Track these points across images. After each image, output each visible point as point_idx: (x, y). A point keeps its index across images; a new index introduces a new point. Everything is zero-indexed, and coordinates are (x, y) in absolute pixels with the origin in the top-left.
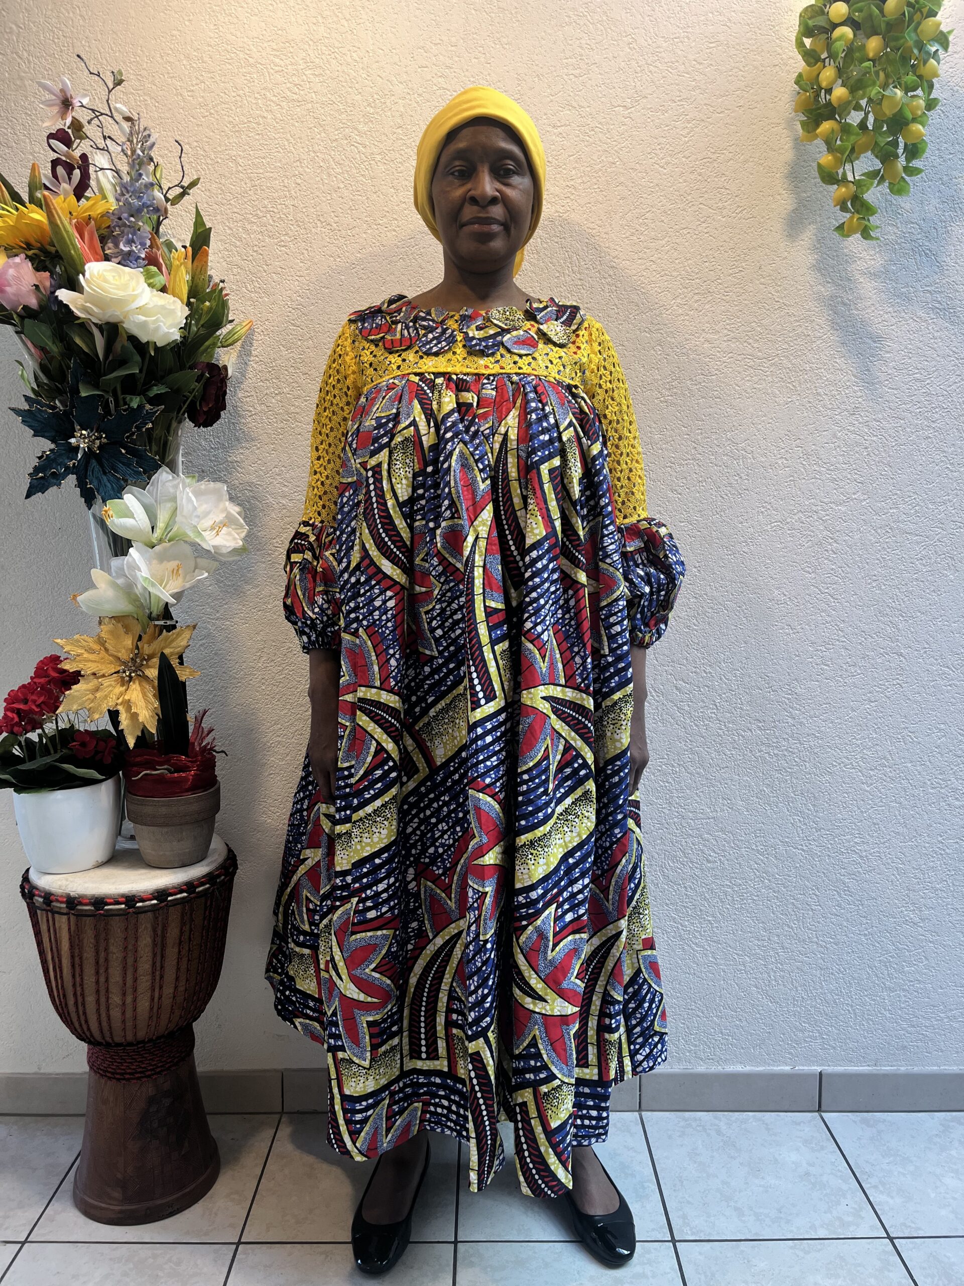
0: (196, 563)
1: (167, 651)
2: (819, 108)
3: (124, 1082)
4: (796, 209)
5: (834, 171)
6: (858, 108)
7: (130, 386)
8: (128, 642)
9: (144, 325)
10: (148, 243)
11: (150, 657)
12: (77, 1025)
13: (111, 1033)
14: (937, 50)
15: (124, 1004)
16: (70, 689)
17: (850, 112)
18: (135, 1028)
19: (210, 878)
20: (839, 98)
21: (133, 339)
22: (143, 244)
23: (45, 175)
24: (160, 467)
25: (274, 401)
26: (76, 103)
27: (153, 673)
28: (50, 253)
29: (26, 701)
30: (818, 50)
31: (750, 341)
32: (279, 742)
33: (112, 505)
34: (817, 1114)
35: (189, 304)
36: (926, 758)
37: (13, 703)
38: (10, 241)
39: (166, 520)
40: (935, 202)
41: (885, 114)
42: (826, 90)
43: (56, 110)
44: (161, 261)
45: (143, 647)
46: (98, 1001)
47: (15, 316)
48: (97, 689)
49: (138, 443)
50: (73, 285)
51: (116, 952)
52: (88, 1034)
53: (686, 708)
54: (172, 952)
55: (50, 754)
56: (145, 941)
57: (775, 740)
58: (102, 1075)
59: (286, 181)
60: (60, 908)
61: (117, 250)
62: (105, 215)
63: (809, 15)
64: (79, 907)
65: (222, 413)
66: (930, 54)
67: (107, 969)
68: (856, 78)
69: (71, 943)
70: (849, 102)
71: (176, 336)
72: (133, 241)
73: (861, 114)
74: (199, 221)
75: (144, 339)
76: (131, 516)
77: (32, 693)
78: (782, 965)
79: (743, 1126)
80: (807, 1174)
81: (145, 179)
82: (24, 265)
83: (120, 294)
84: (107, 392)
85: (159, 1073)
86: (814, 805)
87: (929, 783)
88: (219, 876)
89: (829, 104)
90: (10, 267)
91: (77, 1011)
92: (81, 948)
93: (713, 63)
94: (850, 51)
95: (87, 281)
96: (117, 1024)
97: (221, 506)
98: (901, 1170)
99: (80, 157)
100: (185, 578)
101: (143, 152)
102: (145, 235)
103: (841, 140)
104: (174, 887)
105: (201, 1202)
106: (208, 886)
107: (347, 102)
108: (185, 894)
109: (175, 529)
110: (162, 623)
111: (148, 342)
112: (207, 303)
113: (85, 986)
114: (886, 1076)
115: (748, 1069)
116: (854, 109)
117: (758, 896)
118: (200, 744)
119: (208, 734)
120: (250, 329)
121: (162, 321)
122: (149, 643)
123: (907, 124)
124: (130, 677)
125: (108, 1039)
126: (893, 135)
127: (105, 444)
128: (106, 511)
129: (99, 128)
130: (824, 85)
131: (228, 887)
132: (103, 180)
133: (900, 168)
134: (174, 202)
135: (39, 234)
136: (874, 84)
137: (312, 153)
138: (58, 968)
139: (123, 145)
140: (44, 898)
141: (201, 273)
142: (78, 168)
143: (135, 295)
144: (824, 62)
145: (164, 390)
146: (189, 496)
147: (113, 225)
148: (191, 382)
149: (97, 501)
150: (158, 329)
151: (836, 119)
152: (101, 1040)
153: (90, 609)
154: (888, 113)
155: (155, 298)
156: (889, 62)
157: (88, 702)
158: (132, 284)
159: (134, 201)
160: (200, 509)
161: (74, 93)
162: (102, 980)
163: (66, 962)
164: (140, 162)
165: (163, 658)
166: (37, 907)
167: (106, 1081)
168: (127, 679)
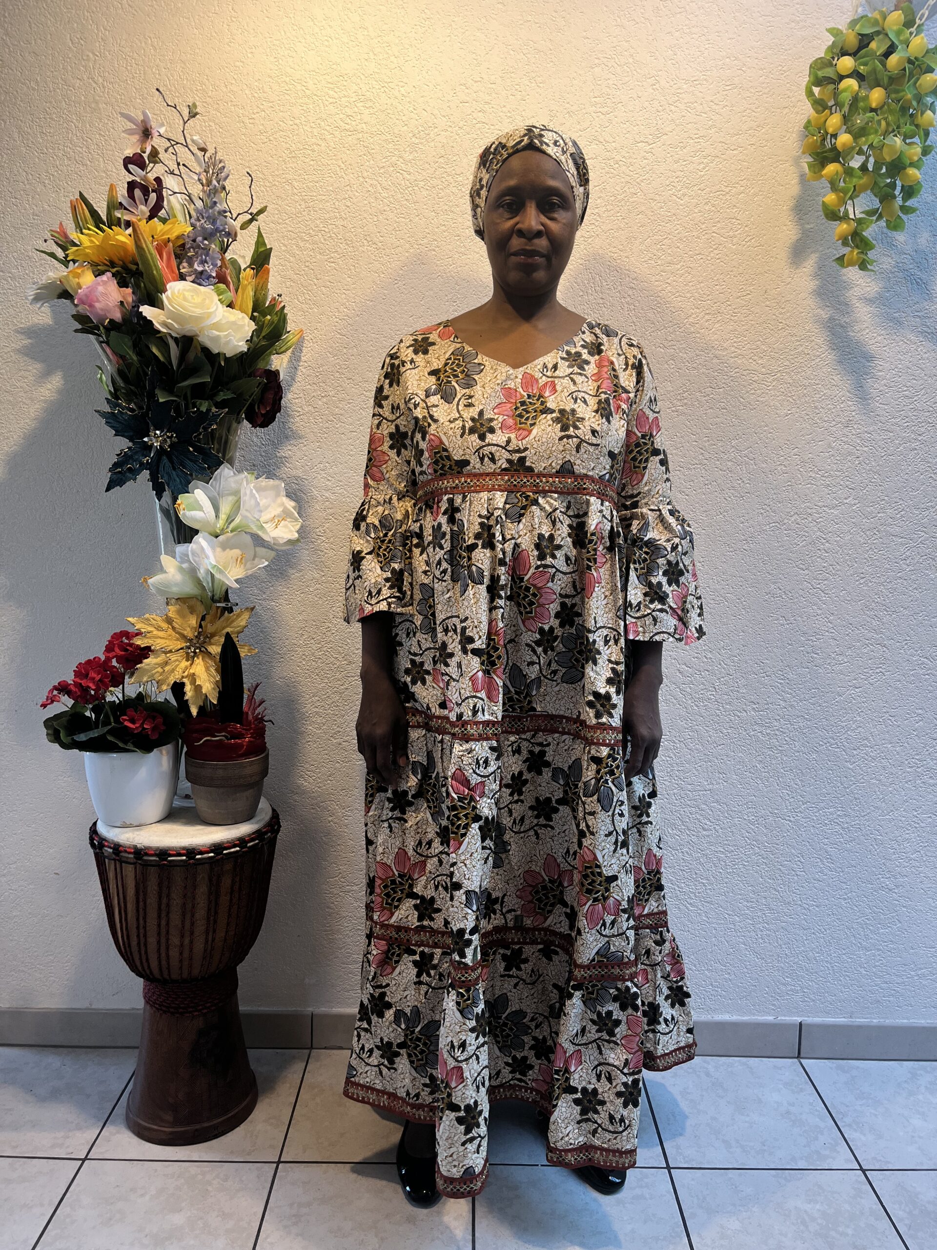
0: (255, 552)
1: (229, 630)
2: (826, 152)
3: (178, 1015)
4: (800, 239)
5: (837, 209)
6: (860, 152)
7: (199, 392)
8: (193, 621)
9: (217, 339)
10: (219, 263)
11: (213, 635)
12: (138, 964)
13: (169, 971)
14: (933, 102)
15: (182, 945)
16: (141, 662)
17: (853, 157)
18: (190, 967)
19: (258, 834)
20: (844, 144)
21: (206, 350)
22: (215, 265)
23: (122, 195)
24: (223, 463)
25: (320, 403)
26: (156, 134)
27: (215, 649)
28: (131, 270)
30: (825, 98)
31: (756, 358)
32: (317, 713)
33: (182, 499)
34: (796, 1060)
35: (252, 318)
38: (96, 259)
39: (228, 512)
40: (926, 235)
41: (885, 159)
42: (832, 136)
43: (135, 138)
44: (229, 278)
45: (206, 626)
46: (159, 942)
47: (101, 328)
48: (166, 663)
49: (204, 442)
50: (154, 301)
51: (177, 900)
52: (148, 972)
53: (688, 689)
54: (224, 899)
56: (202, 890)
57: (767, 721)
58: (157, 1009)
59: (337, 203)
60: (128, 858)
61: (191, 270)
62: (180, 237)
63: (819, 66)
64: (145, 858)
65: (278, 414)
66: (927, 106)
67: (168, 913)
68: (859, 125)
69: (136, 889)
70: (853, 148)
71: (244, 348)
72: (206, 261)
73: (862, 159)
74: (260, 241)
75: (215, 351)
76: (200, 508)
78: (768, 924)
79: (729, 1070)
80: (788, 1112)
81: (219, 207)
82: (111, 283)
83: (198, 311)
84: (179, 397)
85: (208, 1008)
86: (801, 781)
87: (906, 762)
88: (266, 833)
89: (834, 148)
90: (99, 284)
91: (140, 951)
92: (145, 894)
93: (729, 104)
94: (855, 99)
95: (167, 297)
96: (175, 963)
97: (279, 500)
98: (873, 1111)
99: (155, 180)
100: (246, 565)
101: (218, 182)
102: (216, 256)
103: (844, 182)
104: (228, 842)
105: (242, 1126)
106: (257, 841)
107: (394, 133)
108: (238, 849)
109: (237, 520)
110: (223, 605)
111: (219, 353)
112: (269, 317)
113: (148, 929)
114: (860, 1027)
115: (735, 1018)
116: (857, 154)
117: (748, 862)
118: (253, 714)
119: (260, 705)
120: (301, 336)
121: (232, 336)
122: (212, 622)
123: (905, 168)
124: (195, 652)
125: (166, 976)
126: (892, 179)
127: (175, 443)
128: (179, 505)
129: (174, 157)
130: (830, 130)
131: (273, 842)
132: (174, 202)
133: (897, 206)
134: (242, 228)
135: (122, 253)
136: (876, 131)
137: (361, 179)
138: (124, 910)
139: (199, 174)
140: (114, 849)
141: (262, 289)
142: (153, 191)
143: (211, 313)
144: (831, 109)
145: (228, 395)
146: (251, 490)
147: (188, 246)
148: (252, 386)
149: (167, 495)
150: (228, 343)
151: (840, 162)
152: (160, 977)
153: (159, 590)
154: (888, 159)
155: (225, 314)
156: (891, 111)
157: (157, 675)
158: (207, 301)
159: (209, 226)
160: (261, 504)
161: (153, 124)
162: (163, 923)
163: (131, 907)
164: (215, 191)
165: (228, 636)
166: (105, 857)
167: (161, 1015)
168: (192, 654)
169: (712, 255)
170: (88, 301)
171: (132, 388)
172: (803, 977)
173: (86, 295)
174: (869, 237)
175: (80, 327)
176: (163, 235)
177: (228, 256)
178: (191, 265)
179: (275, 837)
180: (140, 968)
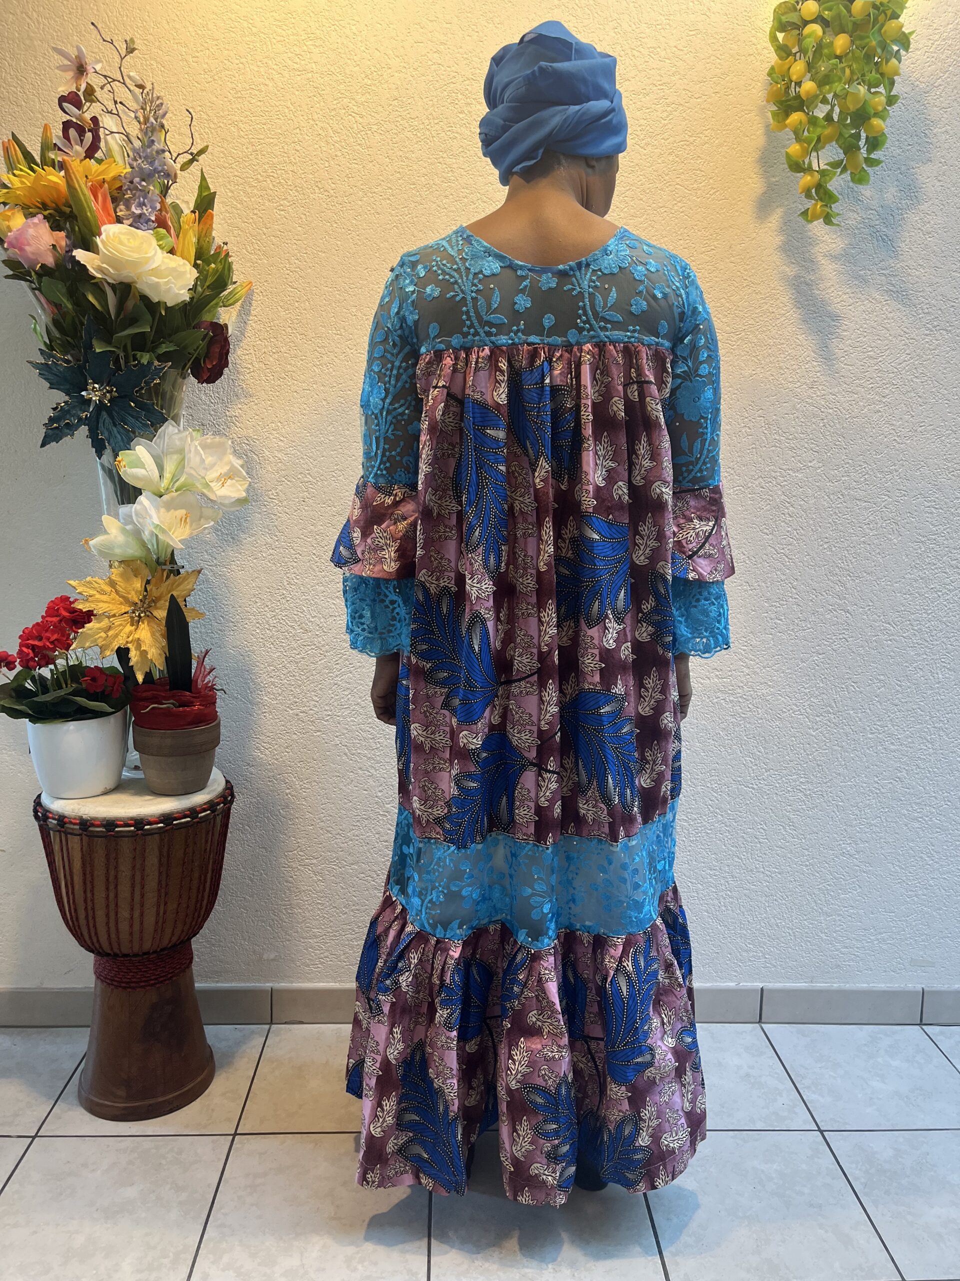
0: (201, 512)
1: (175, 595)
2: (789, 100)
3: (129, 990)
4: (765, 193)
5: (801, 160)
6: (824, 101)
7: (140, 343)
8: (138, 584)
9: (156, 286)
10: (158, 206)
11: (159, 599)
12: (86, 938)
13: (119, 945)
14: (899, 50)
15: (132, 918)
16: (84, 627)
17: (817, 106)
18: (141, 939)
19: (211, 805)
20: (808, 92)
21: (144, 299)
22: (154, 208)
23: (56, 136)
24: (167, 420)
25: (271, 359)
26: (91, 71)
27: (161, 614)
28: (65, 213)
29: (40, 639)
30: (790, 45)
31: (720, 315)
32: (273, 683)
33: (123, 455)
34: (757, 1025)
35: (196, 266)
36: (866, 706)
37: (28, 640)
38: (26, 201)
39: (173, 471)
40: (893, 190)
41: (849, 109)
42: (796, 83)
43: (70, 75)
44: (170, 224)
45: (151, 590)
46: (107, 915)
47: (33, 274)
48: (110, 628)
49: (145, 398)
50: (88, 245)
51: (125, 871)
52: (97, 945)
54: (176, 872)
55: (61, 688)
56: (152, 860)
57: (731, 688)
58: (109, 984)
59: (286, 147)
60: (73, 829)
61: (129, 212)
62: (117, 178)
63: (783, 10)
64: (91, 829)
65: (226, 370)
66: (892, 54)
67: (116, 886)
68: (824, 73)
69: (83, 861)
70: (817, 96)
71: (187, 297)
72: (144, 204)
73: (828, 107)
74: (203, 184)
75: (155, 299)
76: (143, 466)
77: (47, 631)
78: (731, 892)
80: (748, 1075)
81: (157, 146)
82: (42, 225)
83: (136, 256)
84: (118, 348)
85: (162, 982)
86: (764, 748)
87: (868, 729)
88: (218, 804)
89: (798, 96)
90: (29, 226)
91: (88, 925)
92: (92, 866)
93: (694, 51)
94: (820, 46)
95: (102, 241)
96: (124, 936)
97: (226, 459)
98: (832, 1074)
99: (91, 119)
100: (191, 526)
101: (156, 120)
102: (155, 198)
103: (808, 130)
104: (178, 812)
105: (198, 1100)
106: (209, 812)
107: (345, 74)
108: (189, 819)
109: (182, 480)
110: (168, 567)
111: (159, 302)
112: (213, 266)
113: (96, 901)
114: (821, 992)
116: (821, 102)
117: (711, 830)
118: (202, 682)
119: (209, 673)
120: (250, 289)
121: (173, 283)
122: (158, 585)
123: (870, 119)
124: (139, 616)
125: (116, 951)
126: (856, 129)
127: (115, 397)
128: (119, 462)
129: (110, 94)
130: (794, 78)
131: (227, 814)
132: (112, 142)
133: (861, 159)
134: (183, 168)
135: (55, 196)
136: (840, 80)
137: (312, 122)
138: (70, 885)
139: (135, 112)
140: (58, 820)
141: (206, 236)
142: (89, 131)
143: (149, 257)
144: (795, 56)
145: (172, 348)
146: (196, 447)
147: (124, 188)
148: (196, 340)
149: (108, 452)
150: (169, 290)
151: (804, 111)
152: (109, 951)
153: (100, 552)
154: (852, 107)
155: (166, 260)
156: (855, 59)
157: (100, 640)
158: (145, 246)
159: (146, 166)
160: (207, 462)
161: (89, 59)
162: (112, 895)
163: (78, 879)
164: (153, 130)
165: (173, 600)
166: (50, 829)
167: (112, 990)
168: (136, 618)
169: (676, 208)
170: (18, 244)
171: (69, 339)
172: (765, 944)
173: (16, 238)
174: (835, 192)
175: (11, 273)
176: (98, 176)
177: (169, 200)
178: (128, 208)
179: (229, 809)
180: (89, 942)
